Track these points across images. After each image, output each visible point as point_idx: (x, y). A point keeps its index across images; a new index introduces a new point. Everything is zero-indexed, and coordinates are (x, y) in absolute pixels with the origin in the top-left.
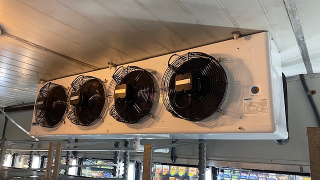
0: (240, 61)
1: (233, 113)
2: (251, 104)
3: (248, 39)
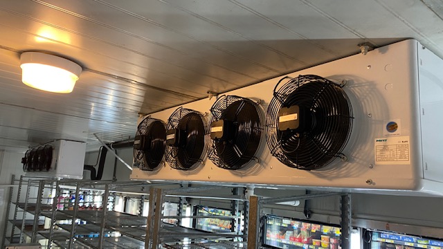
0: (372, 85)
1: (360, 159)
2: (385, 148)
3: (383, 52)
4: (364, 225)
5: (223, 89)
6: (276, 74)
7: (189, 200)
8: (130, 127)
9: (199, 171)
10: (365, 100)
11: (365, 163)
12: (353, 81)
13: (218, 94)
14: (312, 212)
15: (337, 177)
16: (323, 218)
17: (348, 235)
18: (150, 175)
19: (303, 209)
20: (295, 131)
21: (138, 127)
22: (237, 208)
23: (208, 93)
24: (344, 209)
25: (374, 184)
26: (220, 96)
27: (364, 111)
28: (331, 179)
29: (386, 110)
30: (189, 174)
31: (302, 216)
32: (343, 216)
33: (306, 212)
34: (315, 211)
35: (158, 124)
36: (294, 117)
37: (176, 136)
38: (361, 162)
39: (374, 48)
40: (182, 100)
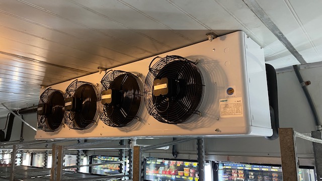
0: (216, 62)
1: (211, 115)
2: (226, 106)
3: (223, 40)
4: (213, 159)
5: (111, 66)
6: (150, 54)
7: (85, 152)
8: (34, 97)
9: (93, 129)
10: (212, 73)
11: (214, 117)
12: (203, 60)
13: (106, 69)
14: (178, 153)
15: (195, 128)
16: (186, 157)
17: (203, 168)
18: (52, 135)
19: (172, 151)
20: (165, 96)
21: (41, 97)
22: (124, 155)
23: (98, 68)
24: (199, 149)
25: (220, 131)
26: (108, 70)
27: (212, 81)
28: (191, 129)
29: (226, 80)
30: (85, 132)
31: (171, 156)
32: (199, 154)
33: (173, 154)
34: (180, 152)
35: (58, 93)
36: (164, 86)
37: (73, 103)
38: (211, 116)
39: (217, 36)
40: (77, 74)
